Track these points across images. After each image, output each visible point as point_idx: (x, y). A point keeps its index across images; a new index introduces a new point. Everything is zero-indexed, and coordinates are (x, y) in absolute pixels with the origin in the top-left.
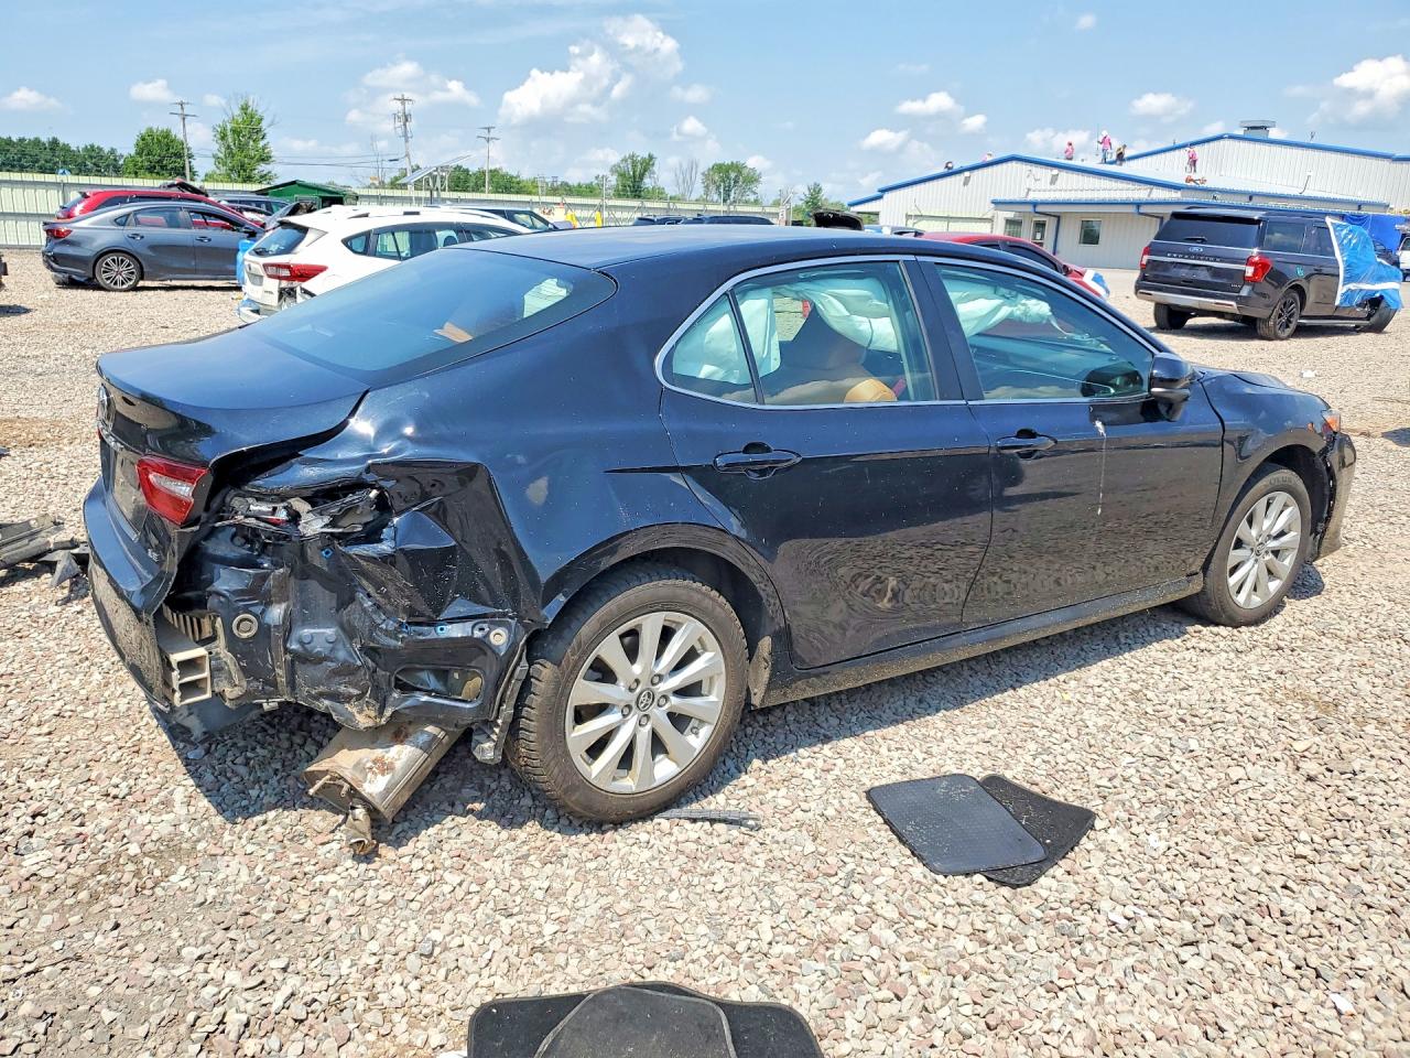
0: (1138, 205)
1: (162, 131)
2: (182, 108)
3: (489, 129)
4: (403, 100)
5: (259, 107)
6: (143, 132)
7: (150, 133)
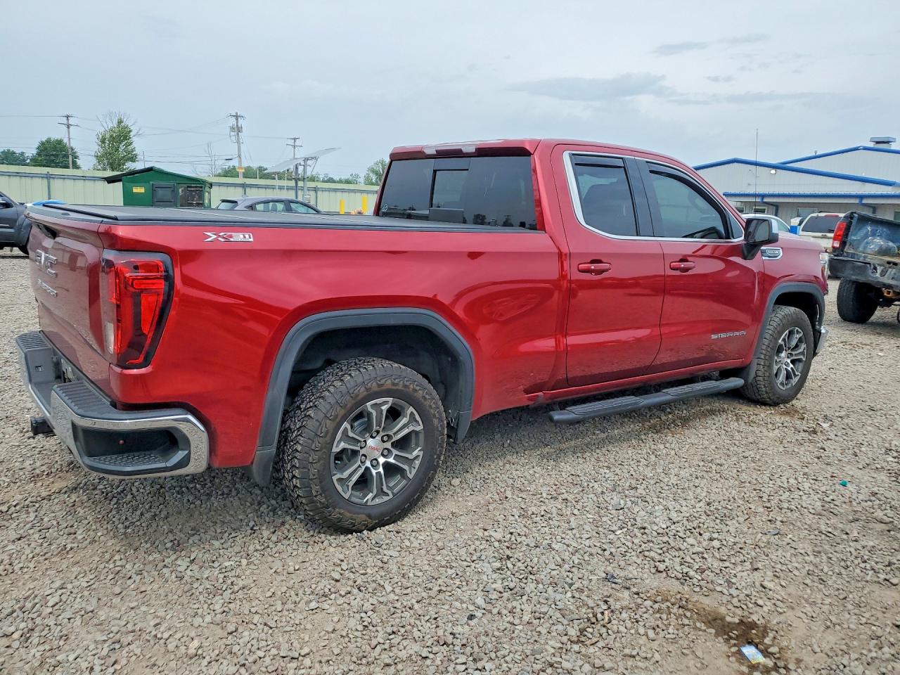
0: (861, 197)
1: (57, 140)
2: (68, 119)
3: (295, 139)
4: (237, 117)
5: (128, 122)
6: (44, 140)
7: (48, 141)
